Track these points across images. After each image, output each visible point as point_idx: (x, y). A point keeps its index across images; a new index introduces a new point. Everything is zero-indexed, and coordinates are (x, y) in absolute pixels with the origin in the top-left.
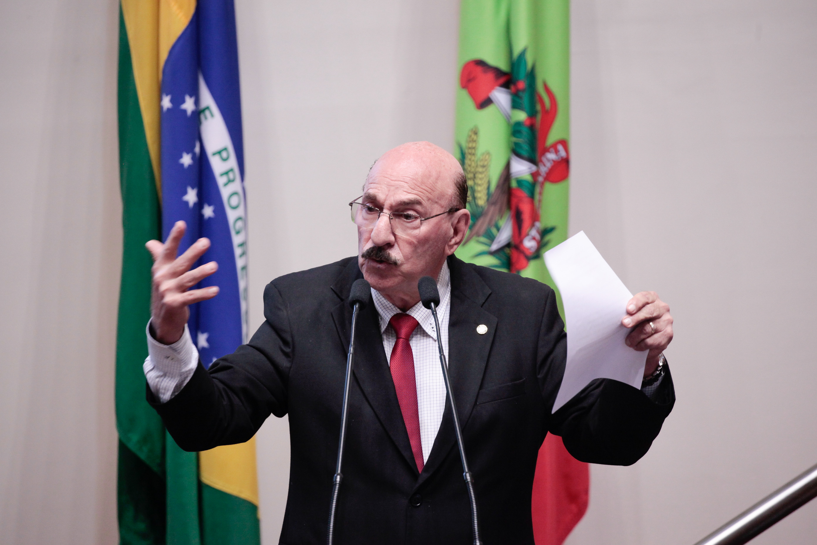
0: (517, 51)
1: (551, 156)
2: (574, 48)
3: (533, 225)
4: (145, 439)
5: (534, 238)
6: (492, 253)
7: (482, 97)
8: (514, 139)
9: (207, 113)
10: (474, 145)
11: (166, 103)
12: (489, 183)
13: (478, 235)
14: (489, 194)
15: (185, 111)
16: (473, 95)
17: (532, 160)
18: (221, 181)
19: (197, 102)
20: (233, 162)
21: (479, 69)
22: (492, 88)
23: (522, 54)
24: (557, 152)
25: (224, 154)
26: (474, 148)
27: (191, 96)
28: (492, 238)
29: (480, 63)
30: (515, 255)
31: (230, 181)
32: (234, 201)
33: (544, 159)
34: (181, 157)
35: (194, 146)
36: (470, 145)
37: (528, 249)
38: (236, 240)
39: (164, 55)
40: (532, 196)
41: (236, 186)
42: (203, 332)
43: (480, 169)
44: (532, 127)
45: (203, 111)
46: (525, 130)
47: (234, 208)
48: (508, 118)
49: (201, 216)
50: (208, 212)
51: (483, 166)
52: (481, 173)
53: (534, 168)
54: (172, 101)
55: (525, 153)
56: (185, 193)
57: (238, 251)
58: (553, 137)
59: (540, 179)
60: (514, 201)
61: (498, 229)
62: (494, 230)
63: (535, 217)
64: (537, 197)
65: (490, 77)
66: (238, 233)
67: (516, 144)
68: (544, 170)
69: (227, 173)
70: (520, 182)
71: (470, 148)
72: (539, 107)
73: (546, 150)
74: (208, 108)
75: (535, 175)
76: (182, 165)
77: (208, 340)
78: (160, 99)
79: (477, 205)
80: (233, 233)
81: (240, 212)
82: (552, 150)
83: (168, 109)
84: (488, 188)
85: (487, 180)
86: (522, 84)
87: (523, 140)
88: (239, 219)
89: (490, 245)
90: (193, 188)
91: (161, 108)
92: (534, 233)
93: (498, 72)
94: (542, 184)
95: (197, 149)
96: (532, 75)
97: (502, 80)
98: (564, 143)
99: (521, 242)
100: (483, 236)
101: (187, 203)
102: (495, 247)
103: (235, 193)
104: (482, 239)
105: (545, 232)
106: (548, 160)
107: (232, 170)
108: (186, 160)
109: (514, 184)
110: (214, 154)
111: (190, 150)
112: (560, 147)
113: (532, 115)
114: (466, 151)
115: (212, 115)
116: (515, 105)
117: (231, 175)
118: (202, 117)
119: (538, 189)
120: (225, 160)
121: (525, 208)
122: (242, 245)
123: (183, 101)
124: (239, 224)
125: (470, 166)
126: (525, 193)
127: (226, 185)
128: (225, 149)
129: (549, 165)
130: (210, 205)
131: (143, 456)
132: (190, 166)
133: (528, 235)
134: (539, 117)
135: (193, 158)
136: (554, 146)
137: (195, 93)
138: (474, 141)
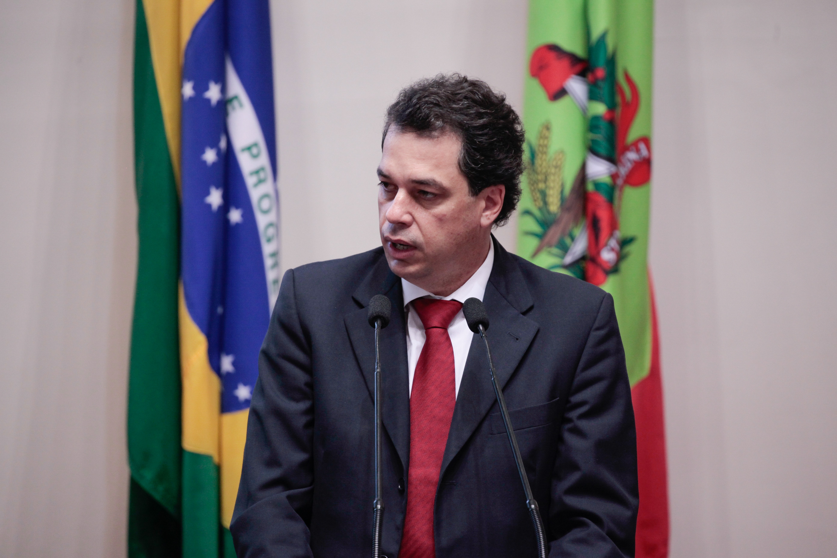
0: (596, 32)
1: (632, 156)
2: (659, 33)
3: (611, 235)
4: (161, 477)
5: (613, 250)
6: (566, 267)
7: (555, 87)
8: (591, 136)
9: (235, 103)
10: (546, 142)
11: (188, 90)
12: (563, 186)
13: (550, 245)
14: (563, 200)
15: (208, 101)
16: (545, 84)
17: (612, 159)
18: (250, 181)
19: (224, 90)
20: (264, 160)
21: (552, 56)
22: (566, 77)
23: (603, 38)
24: (638, 150)
25: (255, 151)
26: (546, 146)
27: (216, 82)
28: (565, 249)
29: (554, 48)
30: (591, 268)
31: (261, 181)
32: (265, 204)
33: (624, 160)
34: (203, 152)
35: (218, 141)
36: (541, 142)
37: (607, 262)
38: (267, 249)
39: (186, 35)
40: (611, 201)
41: (267, 187)
42: (228, 354)
43: (553, 170)
44: (611, 121)
45: (230, 101)
46: (603, 125)
47: (265, 212)
48: (584, 111)
49: (226, 221)
50: (235, 216)
51: (556, 167)
52: (554, 174)
53: (613, 169)
54: (195, 88)
55: (602, 151)
56: (208, 193)
57: (268, 262)
58: (634, 134)
59: (620, 182)
60: (590, 207)
61: (573, 239)
62: (568, 241)
63: (614, 225)
64: (616, 202)
65: (563, 65)
66: (269, 240)
67: (593, 141)
68: (623, 171)
69: (257, 172)
70: (597, 185)
71: (540, 145)
72: (619, 99)
73: (626, 149)
74: (236, 97)
75: (614, 176)
76: (205, 162)
77: (234, 364)
78: (181, 86)
79: (549, 212)
80: (263, 241)
81: (271, 217)
82: (634, 148)
83: (191, 99)
84: (562, 192)
85: (560, 183)
86: (601, 72)
87: (600, 137)
88: (271, 225)
89: (563, 257)
90: (217, 188)
91: (181, 96)
92: (613, 243)
93: (573, 58)
94: (621, 189)
95: (223, 144)
96: (612, 62)
97: (578, 68)
98: (646, 141)
99: (598, 253)
100: (557, 246)
101: (209, 206)
102: (569, 259)
103: (266, 196)
104: (555, 250)
105: (625, 242)
106: (629, 160)
107: (262, 169)
108: (210, 156)
109: (590, 187)
110: (243, 150)
111: (215, 145)
112: (642, 146)
113: (612, 108)
114: (536, 149)
115: (241, 105)
116: (592, 96)
117: (262, 175)
118: (230, 108)
119: (617, 194)
120: (255, 157)
121: (603, 215)
122: (275, 255)
123: (207, 89)
124: (271, 231)
125: (541, 166)
126: (602, 198)
127: (256, 185)
128: (256, 145)
129: (629, 166)
130: (237, 207)
131: (157, 496)
132: (214, 164)
133: (606, 245)
134: (619, 111)
135: (219, 153)
136: (635, 145)
137: (222, 80)
138: (546, 138)
